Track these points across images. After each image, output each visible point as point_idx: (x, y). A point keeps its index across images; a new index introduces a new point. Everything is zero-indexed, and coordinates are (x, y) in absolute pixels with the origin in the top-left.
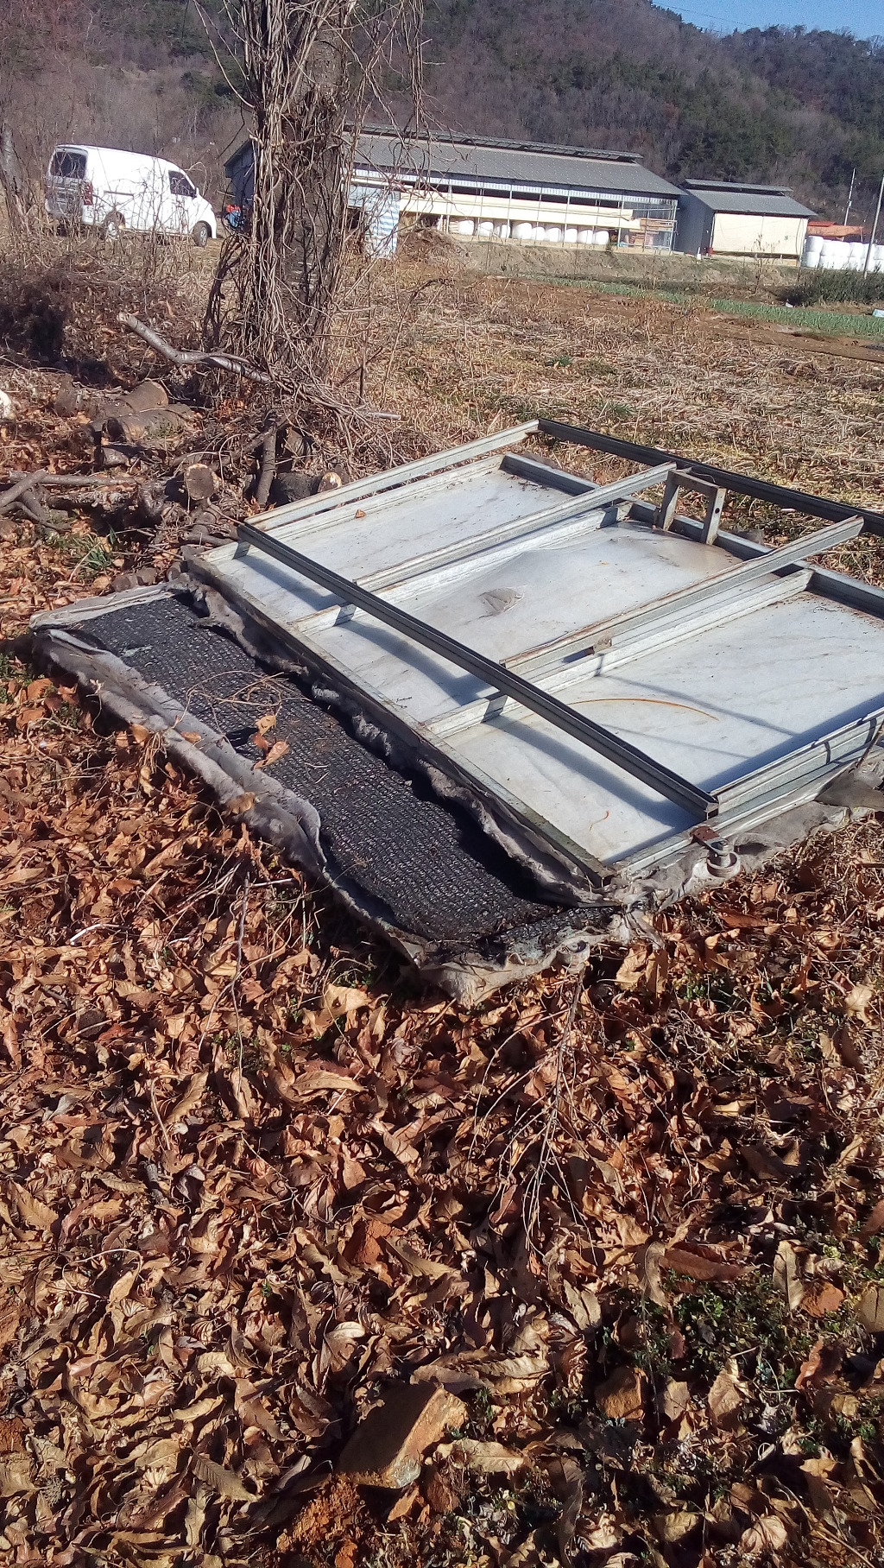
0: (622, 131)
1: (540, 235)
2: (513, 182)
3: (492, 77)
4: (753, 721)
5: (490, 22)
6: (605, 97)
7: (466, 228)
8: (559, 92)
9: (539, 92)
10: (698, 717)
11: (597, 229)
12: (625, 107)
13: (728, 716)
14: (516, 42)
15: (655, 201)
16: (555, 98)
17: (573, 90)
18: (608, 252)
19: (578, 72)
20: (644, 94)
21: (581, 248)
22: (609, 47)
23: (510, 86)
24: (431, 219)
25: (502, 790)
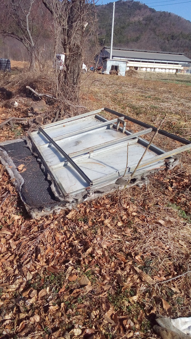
0: (182, 48)
1: (160, 71)
2: (155, 60)
3: (153, 38)
4: (112, 167)
5: (154, 26)
6: (179, 41)
7: (144, 69)
8: (168, 40)
9: (163, 41)
10: (102, 166)
11: (173, 69)
12: (183, 43)
13: (108, 167)
14: (159, 30)
15: (187, 63)
16: (167, 42)
17: (171, 40)
18: (176, 74)
19: (173, 36)
20: (187, 41)
21: (170, 73)
22: (180, 31)
23: (157, 40)
24: (136, 68)
25: (57, 179)
